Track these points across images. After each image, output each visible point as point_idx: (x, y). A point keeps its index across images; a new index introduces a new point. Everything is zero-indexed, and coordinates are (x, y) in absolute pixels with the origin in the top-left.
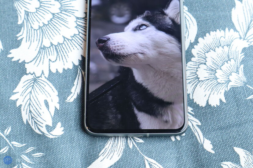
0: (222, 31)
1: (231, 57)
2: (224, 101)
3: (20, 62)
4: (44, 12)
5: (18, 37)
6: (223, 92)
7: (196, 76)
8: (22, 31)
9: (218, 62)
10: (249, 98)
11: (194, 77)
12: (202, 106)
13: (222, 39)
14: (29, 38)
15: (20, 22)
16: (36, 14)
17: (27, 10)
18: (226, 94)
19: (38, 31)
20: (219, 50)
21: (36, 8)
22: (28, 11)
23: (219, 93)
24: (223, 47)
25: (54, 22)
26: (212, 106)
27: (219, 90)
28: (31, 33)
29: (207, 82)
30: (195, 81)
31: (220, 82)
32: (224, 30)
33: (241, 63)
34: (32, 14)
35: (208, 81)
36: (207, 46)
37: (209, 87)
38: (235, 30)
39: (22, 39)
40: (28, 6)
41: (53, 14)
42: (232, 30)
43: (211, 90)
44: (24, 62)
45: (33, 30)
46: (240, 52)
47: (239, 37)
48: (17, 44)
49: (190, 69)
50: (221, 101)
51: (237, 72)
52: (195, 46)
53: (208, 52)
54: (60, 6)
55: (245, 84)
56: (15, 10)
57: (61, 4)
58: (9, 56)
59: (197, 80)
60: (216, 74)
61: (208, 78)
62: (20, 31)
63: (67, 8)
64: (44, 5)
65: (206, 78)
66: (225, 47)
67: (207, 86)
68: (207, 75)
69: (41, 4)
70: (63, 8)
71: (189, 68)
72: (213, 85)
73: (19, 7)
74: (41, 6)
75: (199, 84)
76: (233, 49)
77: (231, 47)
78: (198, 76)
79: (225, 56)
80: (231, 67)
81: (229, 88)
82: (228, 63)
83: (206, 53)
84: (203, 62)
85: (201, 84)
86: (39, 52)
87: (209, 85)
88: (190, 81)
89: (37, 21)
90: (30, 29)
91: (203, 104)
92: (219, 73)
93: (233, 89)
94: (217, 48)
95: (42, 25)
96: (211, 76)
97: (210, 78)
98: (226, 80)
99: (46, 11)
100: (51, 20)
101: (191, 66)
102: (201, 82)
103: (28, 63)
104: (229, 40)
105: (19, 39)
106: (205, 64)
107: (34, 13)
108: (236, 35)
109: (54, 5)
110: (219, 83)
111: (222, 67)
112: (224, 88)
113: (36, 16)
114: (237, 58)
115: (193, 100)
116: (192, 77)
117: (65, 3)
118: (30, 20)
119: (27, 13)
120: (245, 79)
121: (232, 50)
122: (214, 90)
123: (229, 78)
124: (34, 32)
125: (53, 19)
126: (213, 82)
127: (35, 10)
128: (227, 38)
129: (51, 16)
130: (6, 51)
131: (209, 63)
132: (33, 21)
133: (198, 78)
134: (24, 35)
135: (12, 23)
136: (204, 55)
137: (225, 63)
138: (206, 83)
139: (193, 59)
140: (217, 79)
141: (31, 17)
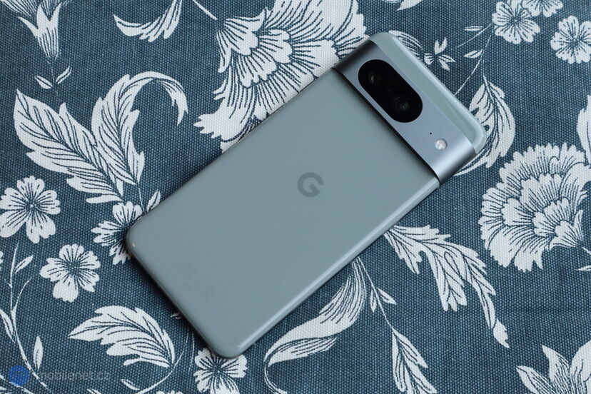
0: (556, 147)
1: (563, 195)
2: (540, 265)
3: (213, 137)
4: (263, 57)
5: (215, 95)
6: (541, 250)
7: (500, 215)
8: (223, 85)
9: (541, 200)
10: (582, 269)
11: (497, 215)
12: (502, 266)
13: (554, 161)
14: (233, 101)
15: (221, 70)
16: (250, 58)
17: (235, 49)
18: (545, 254)
19: (250, 90)
20: (546, 180)
21: (251, 49)
22: (238, 51)
23: (534, 251)
24: (552, 176)
25: (278, 78)
26: (519, 269)
27: (534, 246)
28: (237, 91)
29: (516, 229)
30: (497, 223)
31: (539, 234)
32: (560, 146)
33: (579, 208)
34: (242, 58)
35: (518, 228)
36: (526, 167)
37: (519, 239)
38: (580, 148)
39: (221, 100)
40: (239, 43)
41: (278, 64)
42: (573, 148)
43: (520, 244)
44: (219, 139)
45: (241, 87)
46: (580, 188)
47: (583, 160)
48: (213, 107)
49: (492, 199)
50: (534, 263)
51: (571, 221)
52: (506, 165)
53: (526, 180)
54: (290, 52)
55: (580, 244)
56: (216, 48)
57: (293, 49)
58: (197, 125)
59: (500, 222)
60: (534, 220)
61: (518, 224)
62: (219, 86)
63: (302, 58)
64: (264, 44)
65: (516, 224)
66: (557, 176)
67: (516, 237)
68: (518, 218)
69: (261, 43)
70: (296, 57)
71: (490, 198)
72: (526, 238)
73: (223, 43)
74: (259, 46)
75: (503, 230)
76: (570, 181)
77: (566, 177)
78: (504, 217)
79: (554, 191)
80: (560, 210)
81: (552, 246)
82: (556, 204)
83: (522, 181)
84: (515, 194)
85: (507, 231)
86: (246, 126)
87: (519, 235)
88: (488, 219)
89: (251, 72)
90: (237, 84)
91: (504, 262)
92: (539, 219)
93: (558, 249)
94: (542, 175)
95: (256, 80)
96: (525, 221)
97: (522, 224)
98: (550, 232)
99: (267, 55)
100: (273, 72)
101: (494, 196)
102: (507, 227)
103: (225, 141)
104: (565, 164)
105: (217, 98)
106: (518, 199)
107: (247, 56)
108: (580, 156)
109: (281, 48)
110: (536, 236)
111: (545, 210)
112: (544, 246)
113: (249, 64)
114: (574, 198)
115: (490, 251)
116: (492, 215)
117: (301, 49)
118: (238, 67)
119: (235, 56)
120: (581, 236)
121: (567, 183)
122: (527, 245)
123: (554, 230)
124: (243, 91)
125: (276, 73)
126: (526, 232)
127: (249, 52)
128: (562, 160)
129: (274, 68)
130: (192, 117)
131: (525, 199)
132: (243, 72)
133: (504, 220)
134: (226, 94)
135: (208, 69)
136: (518, 183)
137: (552, 203)
138: (514, 230)
139: (499, 185)
140: (533, 227)
141: (240, 63)
